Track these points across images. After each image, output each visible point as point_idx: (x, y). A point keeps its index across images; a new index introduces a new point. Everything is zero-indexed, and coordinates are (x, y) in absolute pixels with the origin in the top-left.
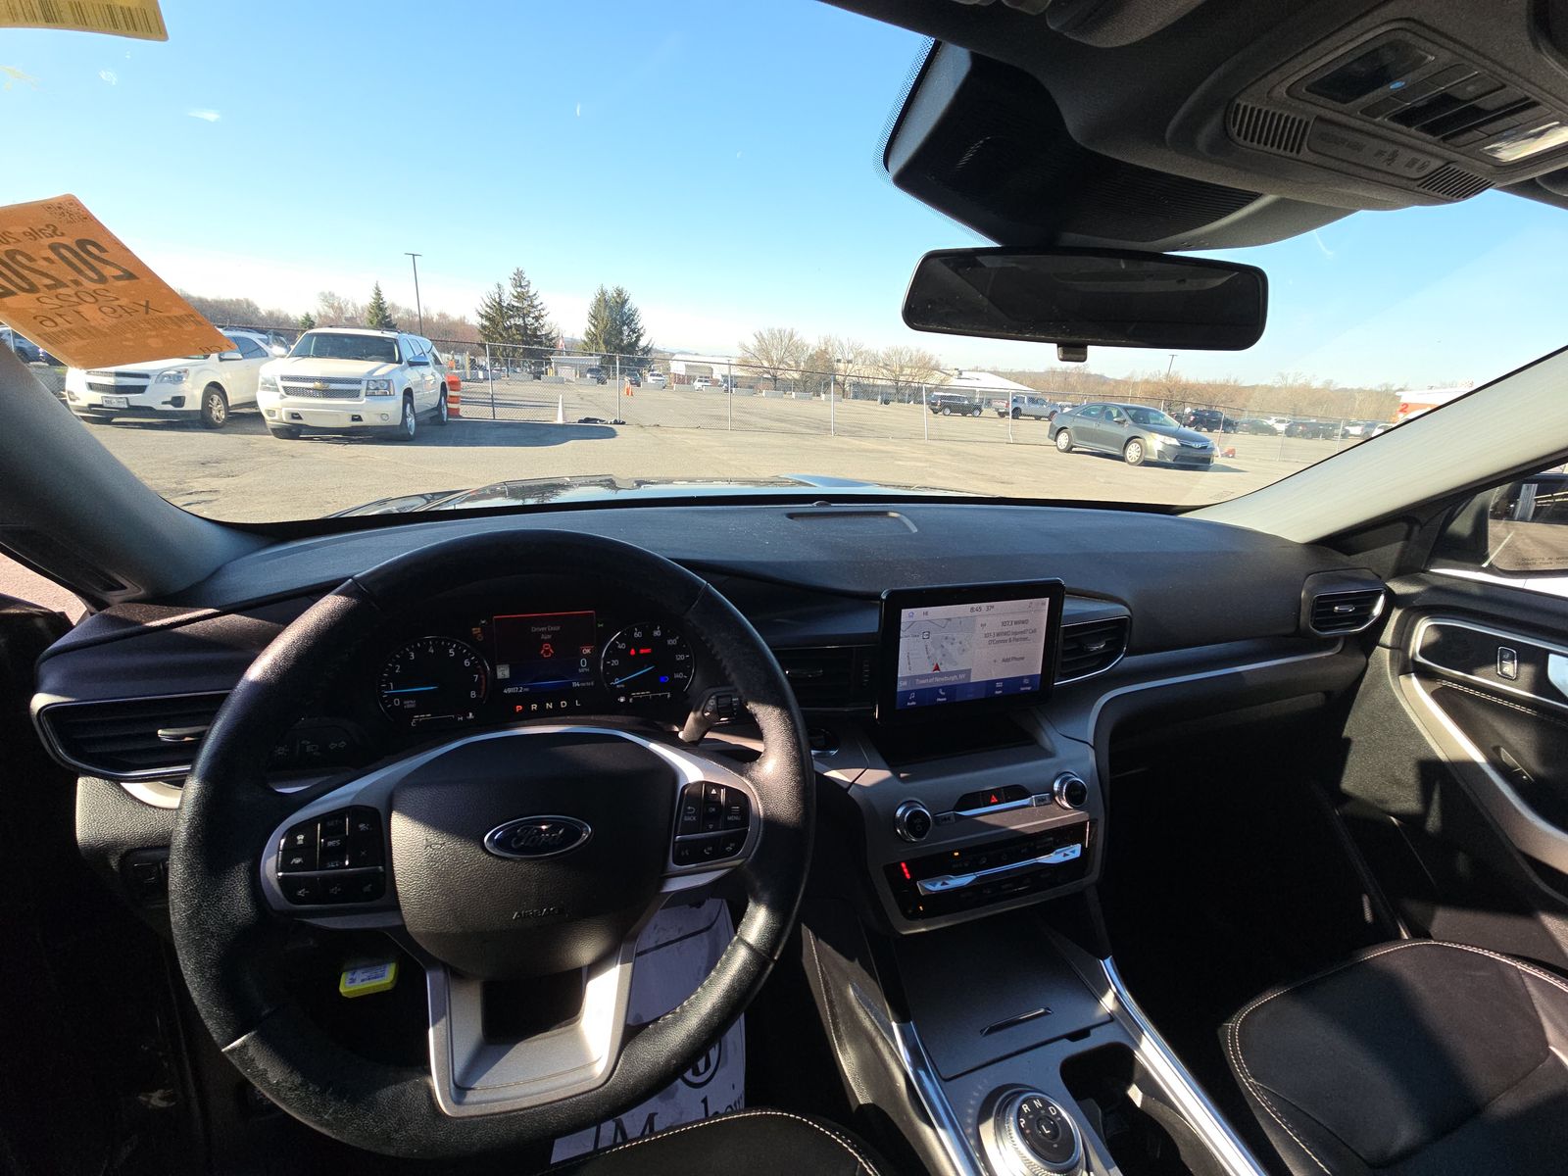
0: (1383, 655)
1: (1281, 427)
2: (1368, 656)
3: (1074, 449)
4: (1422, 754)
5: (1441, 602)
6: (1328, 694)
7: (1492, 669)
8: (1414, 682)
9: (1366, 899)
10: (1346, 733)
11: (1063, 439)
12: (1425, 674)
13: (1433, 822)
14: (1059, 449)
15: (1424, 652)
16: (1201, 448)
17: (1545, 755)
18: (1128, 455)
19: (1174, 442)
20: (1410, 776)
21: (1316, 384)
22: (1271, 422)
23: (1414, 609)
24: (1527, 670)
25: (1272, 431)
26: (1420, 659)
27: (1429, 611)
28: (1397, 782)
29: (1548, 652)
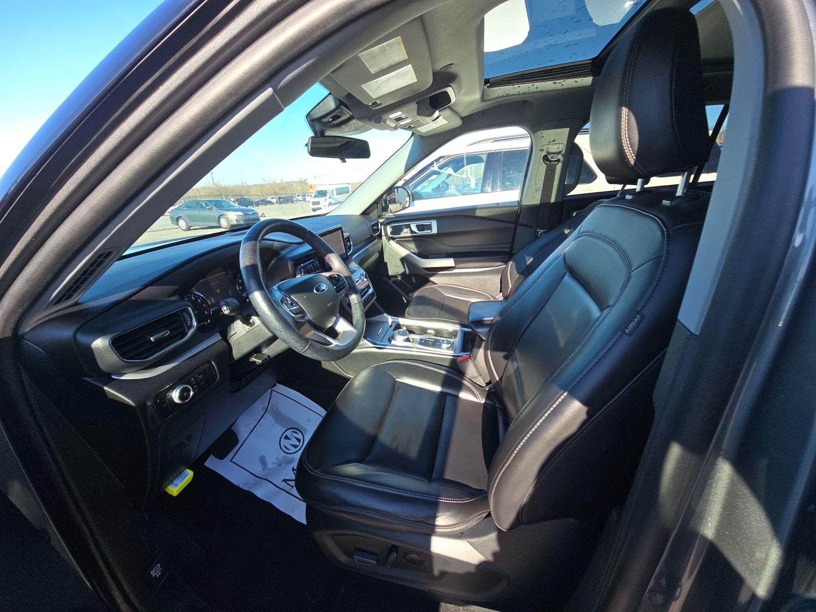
0: (384, 238)
1: (274, 201)
2: (381, 239)
3: (191, 228)
4: (400, 257)
5: (389, 222)
6: (379, 252)
7: (402, 232)
8: (392, 242)
9: (403, 298)
10: (385, 261)
11: (182, 223)
12: (393, 239)
13: (407, 272)
14: (183, 230)
15: (391, 234)
16: (253, 214)
17: (418, 247)
18: (222, 225)
19: (241, 213)
20: (400, 264)
21: (278, 181)
22: (269, 199)
23: (385, 224)
24: (408, 229)
25: (271, 203)
26: (391, 236)
27: (388, 224)
28: (398, 266)
29: (410, 224)
